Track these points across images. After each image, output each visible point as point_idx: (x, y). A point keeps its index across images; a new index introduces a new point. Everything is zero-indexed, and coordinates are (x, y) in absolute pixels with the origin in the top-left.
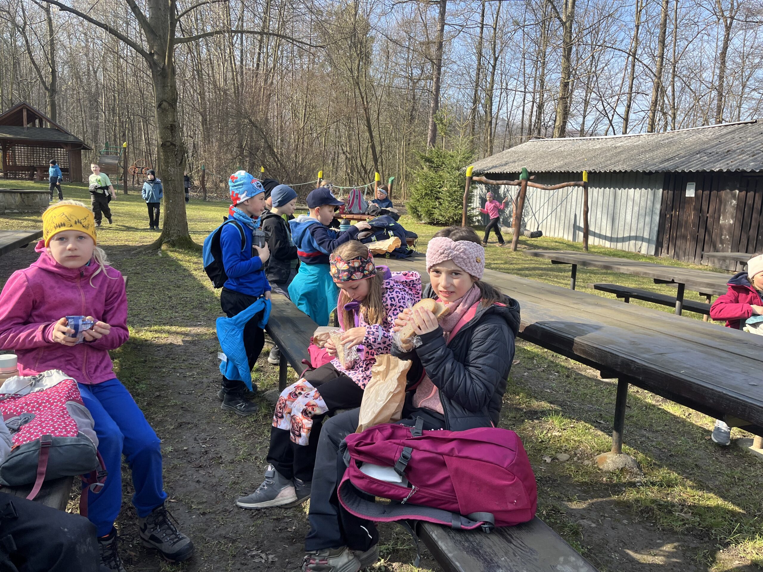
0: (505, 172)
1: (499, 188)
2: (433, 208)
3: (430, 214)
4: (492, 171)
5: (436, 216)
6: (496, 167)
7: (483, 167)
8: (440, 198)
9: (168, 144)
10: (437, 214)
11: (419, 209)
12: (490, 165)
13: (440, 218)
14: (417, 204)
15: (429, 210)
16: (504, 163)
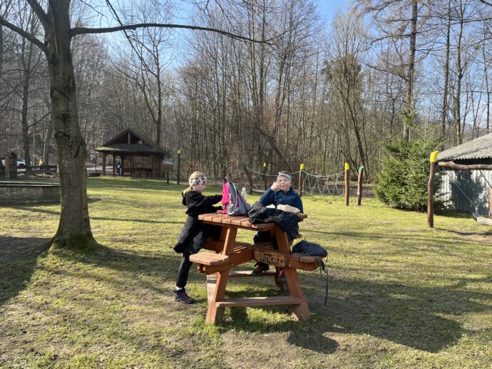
0: (477, 157)
1: (471, 173)
2: (399, 193)
3: (396, 199)
4: (461, 157)
5: (403, 201)
6: (466, 153)
7: (452, 154)
8: (406, 184)
9: (61, 135)
10: (403, 200)
11: (386, 194)
12: (460, 152)
13: (407, 203)
14: (384, 190)
15: (395, 196)
16: (474, 149)
